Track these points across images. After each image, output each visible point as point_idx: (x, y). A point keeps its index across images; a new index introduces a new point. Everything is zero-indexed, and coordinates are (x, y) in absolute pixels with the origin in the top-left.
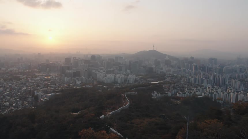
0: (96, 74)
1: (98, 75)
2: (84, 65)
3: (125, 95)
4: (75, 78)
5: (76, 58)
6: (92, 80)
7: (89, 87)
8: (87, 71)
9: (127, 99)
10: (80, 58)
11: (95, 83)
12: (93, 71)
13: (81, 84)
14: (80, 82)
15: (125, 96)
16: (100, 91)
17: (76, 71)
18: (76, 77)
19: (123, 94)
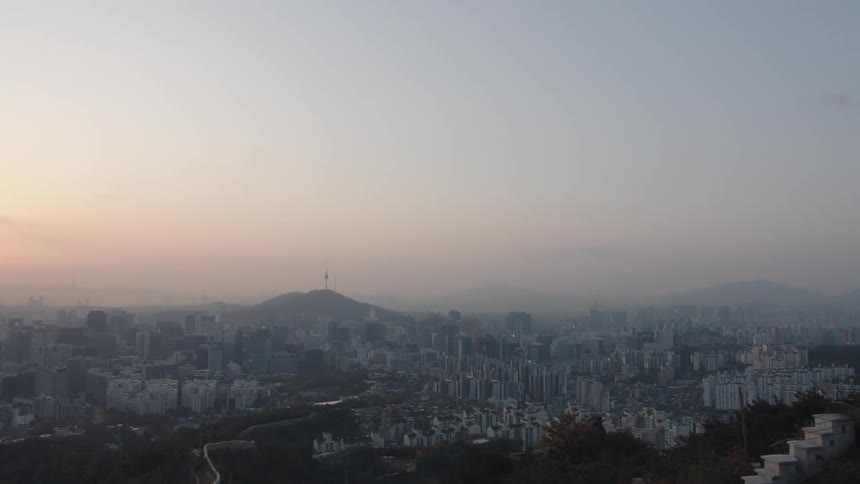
0: (104, 383)
1: (111, 385)
2: (55, 349)
3: (205, 452)
4: (10, 402)
5: (20, 321)
6: (87, 405)
7: (70, 433)
8: (65, 370)
9: (210, 467)
10: (38, 322)
11: (98, 418)
12: (94, 371)
13: (32, 423)
14: (30, 417)
15: (206, 455)
16: (113, 447)
17: (15, 375)
18: (17, 400)
19: (196, 447)
